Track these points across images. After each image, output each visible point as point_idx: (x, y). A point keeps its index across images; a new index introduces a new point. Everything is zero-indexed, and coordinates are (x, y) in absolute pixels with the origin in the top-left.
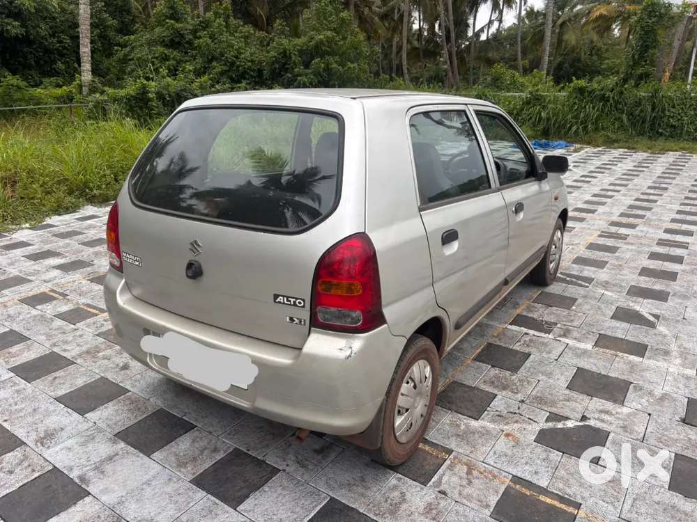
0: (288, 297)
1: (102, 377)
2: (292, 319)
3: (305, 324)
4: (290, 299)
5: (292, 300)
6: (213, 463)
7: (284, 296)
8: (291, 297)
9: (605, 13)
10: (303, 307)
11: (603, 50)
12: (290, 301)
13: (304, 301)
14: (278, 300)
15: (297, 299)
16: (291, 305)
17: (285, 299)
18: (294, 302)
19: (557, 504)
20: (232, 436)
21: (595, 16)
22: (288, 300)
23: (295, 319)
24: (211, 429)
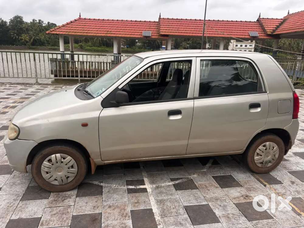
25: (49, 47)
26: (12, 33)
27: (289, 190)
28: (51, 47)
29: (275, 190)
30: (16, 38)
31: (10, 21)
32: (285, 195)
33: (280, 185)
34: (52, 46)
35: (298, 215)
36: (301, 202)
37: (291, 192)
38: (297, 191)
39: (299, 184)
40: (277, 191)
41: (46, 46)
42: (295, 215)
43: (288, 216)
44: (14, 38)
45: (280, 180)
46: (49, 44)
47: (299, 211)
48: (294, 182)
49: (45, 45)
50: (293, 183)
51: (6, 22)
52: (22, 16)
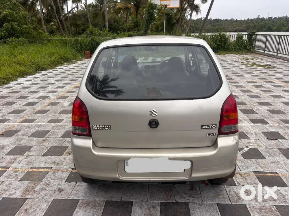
0: (208, 125)
1: (53, 199)
2: (209, 134)
3: (215, 135)
4: (209, 126)
5: (210, 126)
6: (160, 212)
7: (206, 125)
8: (210, 125)
9: (120, 7)
10: (216, 128)
11: (119, 21)
12: (209, 127)
13: (216, 125)
14: (203, 127)
15: (213, 125)
16: (210, 128)
17: (207, 126)
18: (211, 127)
19: (271, 175)
20: (153, 199)
21: (117, 8)
22: (208, 127)
23: (211, 134)
24: (141, 199)
27: (54, 180)
29: (63, 172)
32: (53, 173)
33: (66, 178)
35: (32, 167)
36: (38, 177)
37: (52, 180)
38: (49, 185)
39: (54, 193)
40: (60, 171)
42: (34, 166)
43: (37, 162)
45: (71, 183)
47: (33, 170)
48: (60, 192)
50: (60, 190)
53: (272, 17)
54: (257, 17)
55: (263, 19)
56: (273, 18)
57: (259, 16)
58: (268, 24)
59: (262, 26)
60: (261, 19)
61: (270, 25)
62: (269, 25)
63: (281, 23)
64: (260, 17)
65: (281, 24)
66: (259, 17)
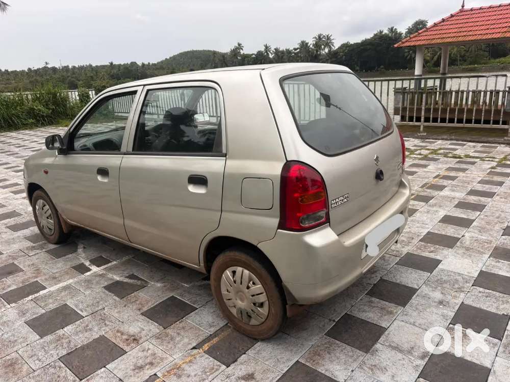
25: (464, 67)
26: (406, 51)
27: (204, 379)
28: (467, 67)
29: (189, 362)
30: (411, 56)
31: (407, 30)
32: (179, 377)
33: (218, 363)
34: (470, 64)
40: (183, 367)
41: (457, 65)
44: (408, 57)
45: (239, 360)
46: (465, 61)
49: (457, 63)
51: (400, 34)
52: (426, 20)
53: (68, 66)
54: (43, 66)
55: (54, 69)
56: (70, 67)
57: (47, 63)
58: (68, 77)
59: (59, 80)
60: (52, 70)
61: (72, 79)
62: (70, 78)
63: (88, 75)
64: (49, 66)
65: (88, 77)
66: (47, 66)
